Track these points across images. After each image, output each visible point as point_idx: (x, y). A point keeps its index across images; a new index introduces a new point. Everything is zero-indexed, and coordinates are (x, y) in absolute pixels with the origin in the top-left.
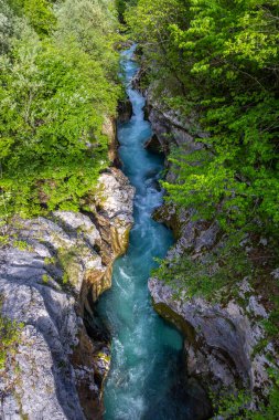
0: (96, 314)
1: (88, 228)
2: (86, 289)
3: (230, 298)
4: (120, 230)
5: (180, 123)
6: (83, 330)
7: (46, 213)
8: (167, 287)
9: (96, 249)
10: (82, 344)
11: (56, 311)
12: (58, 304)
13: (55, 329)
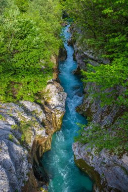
0: (41, 165)
1: (39, 112)
2: (35, 148)
3: (124, 153)
4: (57, 116)
5: (93, 57)
6: (32, 172)
7: (15, 100)
8: (83, 148)
9: (43, 124)
10: (30, 181)
11: (15, 157)
12: (17, 153)
13: (14, 168)
